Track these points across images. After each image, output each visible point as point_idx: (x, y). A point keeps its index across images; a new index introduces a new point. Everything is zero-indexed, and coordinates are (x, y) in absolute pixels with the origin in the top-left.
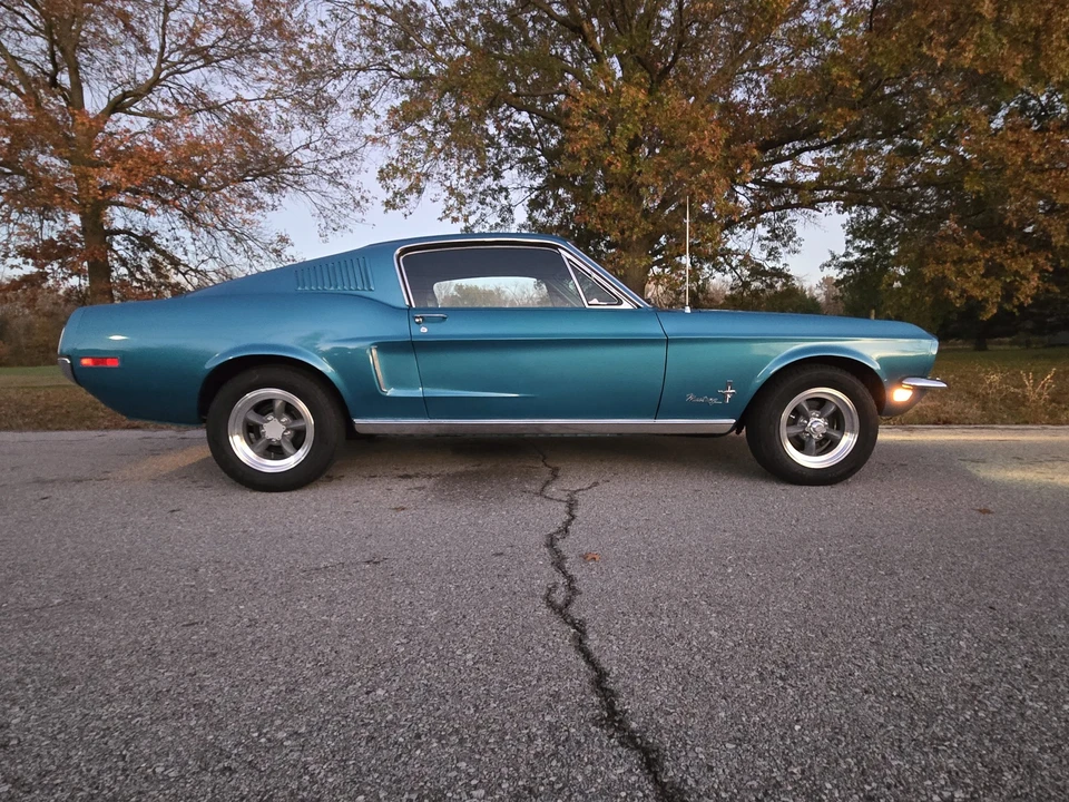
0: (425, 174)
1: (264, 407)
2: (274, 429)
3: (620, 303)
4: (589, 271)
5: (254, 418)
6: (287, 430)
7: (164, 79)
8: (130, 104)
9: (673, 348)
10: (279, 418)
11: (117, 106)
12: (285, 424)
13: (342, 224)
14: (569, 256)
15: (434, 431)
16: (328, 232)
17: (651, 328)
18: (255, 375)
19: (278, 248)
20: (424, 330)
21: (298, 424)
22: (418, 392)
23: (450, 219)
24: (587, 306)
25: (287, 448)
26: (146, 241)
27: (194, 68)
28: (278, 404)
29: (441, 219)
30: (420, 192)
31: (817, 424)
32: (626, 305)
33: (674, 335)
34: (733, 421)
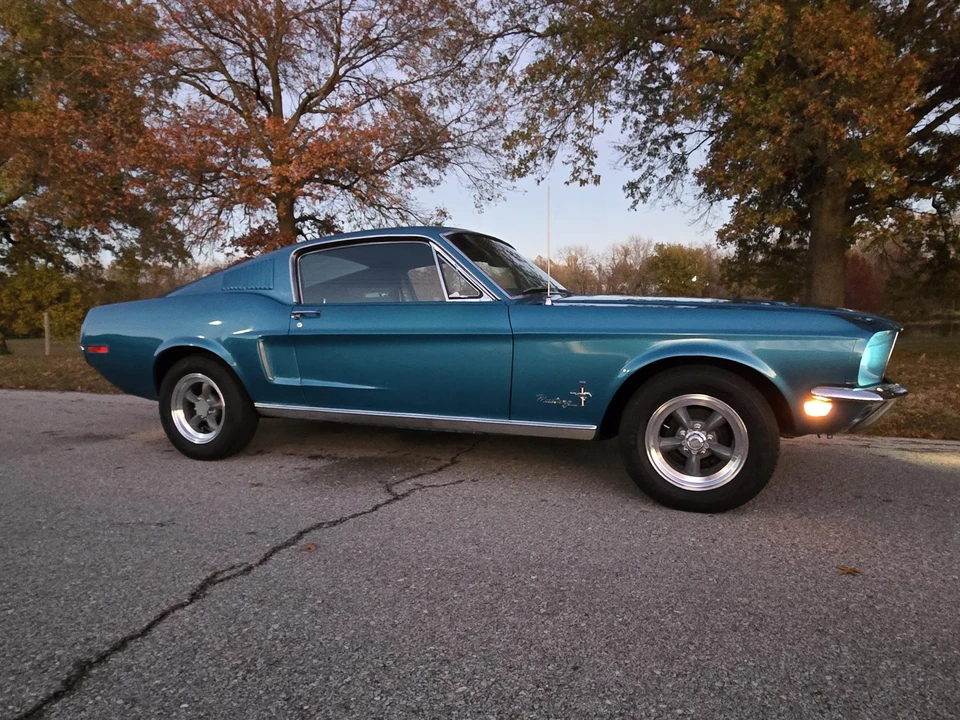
0: (558, 136)
1: (196, 389)
2: (202, 408)
3: (481, 296)
4: (453, 263)
5: (190, 397)
6: (211, 409)
7: (344, 75)
8: (317, 104)
9: (518, 345)
10: (206, 398)
12: (209, 403)
14: (438, 250)
15: (321, 418)
19: (439, 221)
21: (217, 405)
22: (295, 382)
24: (447, 300)
25: (211, 423)
26: (327, 225)
27: (368, 61)
28: (204, 387)
29: (567, 183)
30: (551, 154)
31: (697, 438)
32: (486, 298)
33: (520, 330)
34: (595, 427)
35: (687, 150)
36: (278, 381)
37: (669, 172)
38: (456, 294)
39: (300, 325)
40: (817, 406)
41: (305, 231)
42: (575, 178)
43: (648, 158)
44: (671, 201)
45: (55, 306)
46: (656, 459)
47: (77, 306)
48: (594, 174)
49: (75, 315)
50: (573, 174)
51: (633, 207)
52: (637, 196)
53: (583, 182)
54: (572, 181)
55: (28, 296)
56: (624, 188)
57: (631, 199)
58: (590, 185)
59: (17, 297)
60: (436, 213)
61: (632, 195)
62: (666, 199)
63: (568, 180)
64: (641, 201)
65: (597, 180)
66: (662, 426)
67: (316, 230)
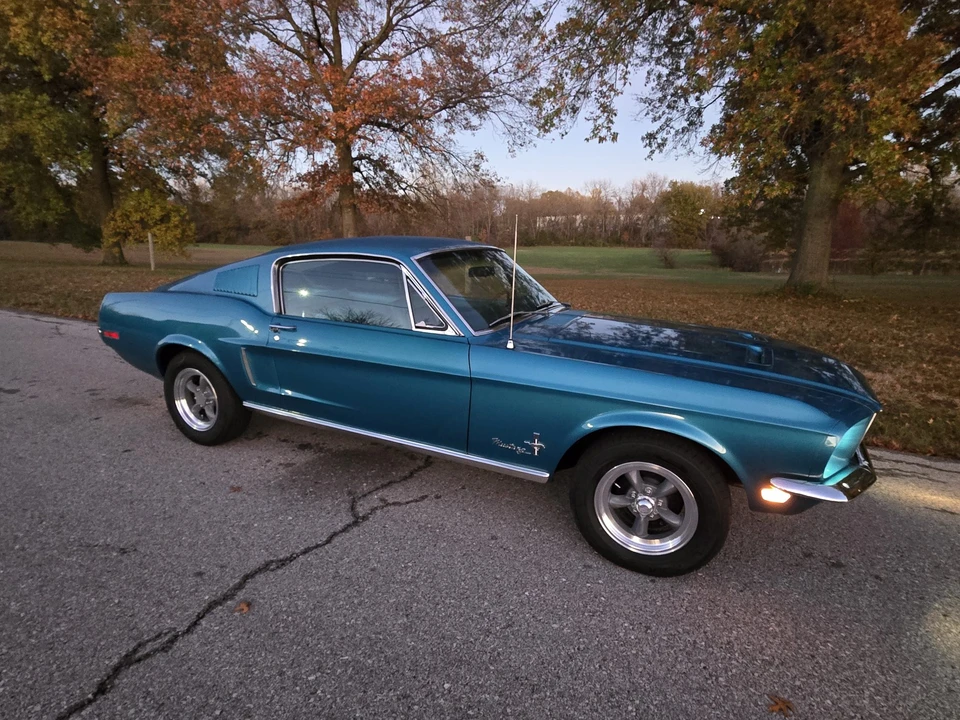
0: (583, 93)
1: (194, 381)
3: (446, 328)
4: (421, 290)
5: (190, 388)
6: (207, 400)
7: (397, 24)
8: (371, 52)
9: (477, 388)
10: (203, 391)
11: (361, 56)
12: (206, 395)
14: (408, 274)
16: (515, 148)
19: (477, 163)
20: (277, 338)
22: (278, 390)
23: (598, 139)
24: (414, 329)
25: (210, 413)
26: (380, 164)
27: (418, 11)
28: (201, 381)
29: (587, 140)
30: (575, 110)
31: (647, 504)
32: (449, 332)
33: (478, 373)
34: (548, 475)
35: (704, 104)
37: (685, 124)
38: (422, 324)
40: (775, 494)
41: (362, 168)
42: (595, 135)
43: (667, 111)
44: (684, 152)
45: (159, 227)
47: (176, 227)
48: (612, 131)
49: (175, 236)
50: (593, 132)
51: (649, 157)
52: (654, 146)
53: (602, 140)
54: (592, 138)
55: (136, 217)
56: (643, 139)
57: (648, 149)
58: (609, 142)
59: (128, 217)
60: (474, 155)
61: (650, 145)
62: (681, 150)
63: (588, 137)
64: (657, 151)
65: (615, 137)
66: (614, 485)
67: (372, 168)
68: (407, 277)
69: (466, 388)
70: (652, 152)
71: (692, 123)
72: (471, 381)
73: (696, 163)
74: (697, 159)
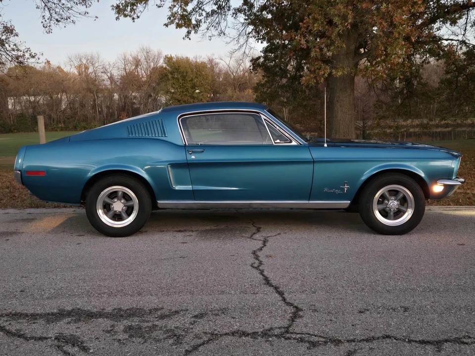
1: (113, 195)
2: (118, 206)
3: (291, 142)
4: (275, 125)
5: (108, 200)
6: (124, 206)
9: (317, 166)
10: (120, 201)
12: (123, 203)
13: (65, 16)
17: (305, 155)
18: (111, 179)
21: (130, 203)
22: (189, 187)
24: (274, 144)
25: (124, 215)
28: (120, 193)
32: (294, 143)
33: (317, 159)
34: (350, 202)
36: (178, 188)
37: (215, 7)
38: (278, 141)
39: (193, 157)
40: (437, 188)
42: (172, 22)
44: (216, 33)
46: (378, 215)
50: (170, 18)
51: (187, 37)
62: (213, 31)
64: (193, 32)
66: (379, 200)
68: (265, 120)
69: (311, 166)
70: (189, 33)
71: (220, 7)
72: (314, 162)
73: (227, 43)
74: (228, 40)
